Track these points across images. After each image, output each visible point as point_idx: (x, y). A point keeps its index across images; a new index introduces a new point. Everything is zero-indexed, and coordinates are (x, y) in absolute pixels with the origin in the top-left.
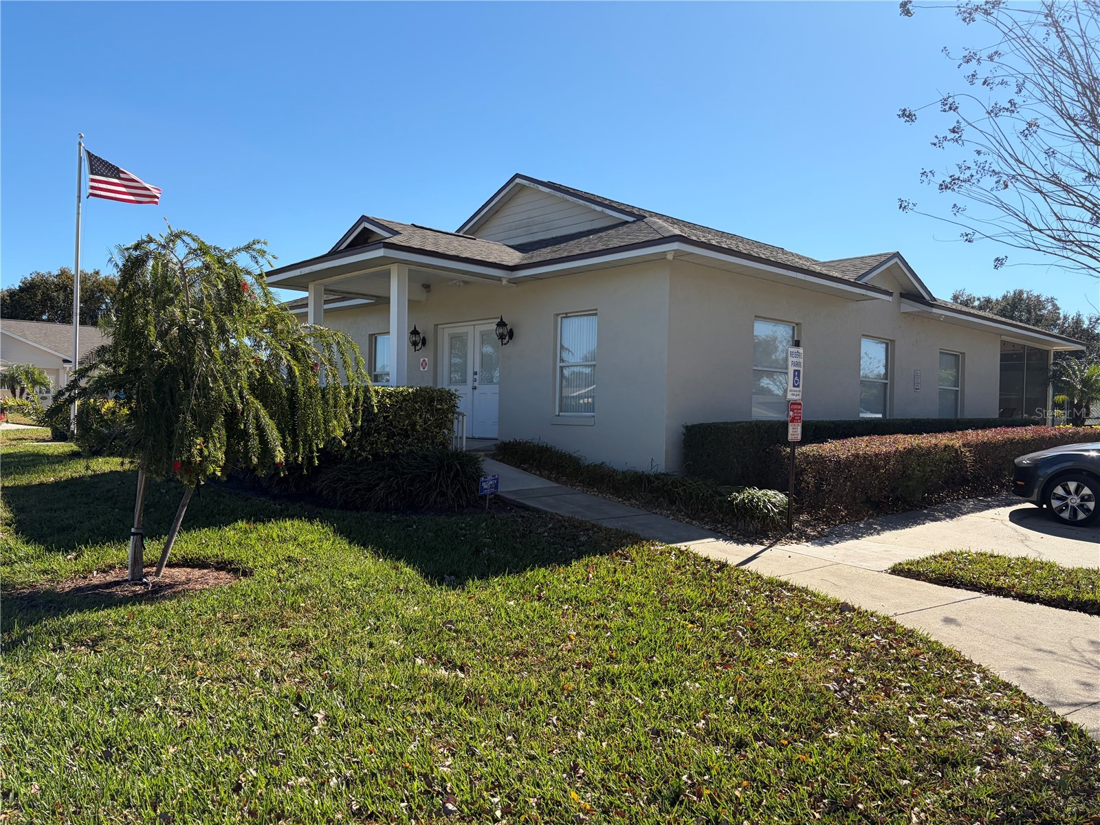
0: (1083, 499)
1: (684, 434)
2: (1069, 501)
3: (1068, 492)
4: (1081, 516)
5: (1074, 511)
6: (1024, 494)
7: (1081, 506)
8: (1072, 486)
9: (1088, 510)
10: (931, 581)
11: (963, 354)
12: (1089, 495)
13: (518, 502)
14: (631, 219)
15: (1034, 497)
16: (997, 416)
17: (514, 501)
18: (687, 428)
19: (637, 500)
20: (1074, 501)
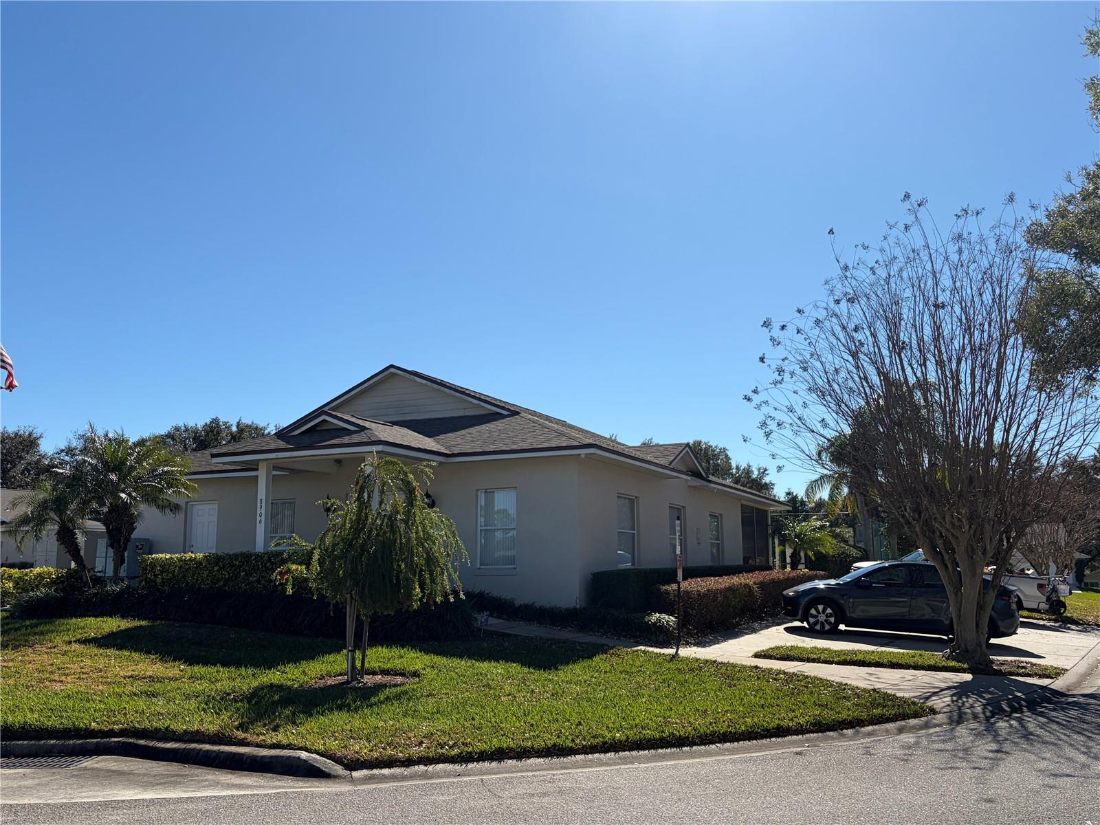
0: (827, 616)
1: (592, 580)
2: (819, 618)
3: (819, 612)
4: (827, 627)
5: (822, 624)
6: (793, 616)
7: (826, 621)
8: (821, 607)
9: (831, 623)
10: (778, 659)
11: (721, 515)
12: (830, 614)
13: (500, 632)
14: (506, 413)
15: (799, 617)
16: (742, 564)
17: (495, 631)
18: (594, 575)
19: (572, 628)
20: (822, 618)
